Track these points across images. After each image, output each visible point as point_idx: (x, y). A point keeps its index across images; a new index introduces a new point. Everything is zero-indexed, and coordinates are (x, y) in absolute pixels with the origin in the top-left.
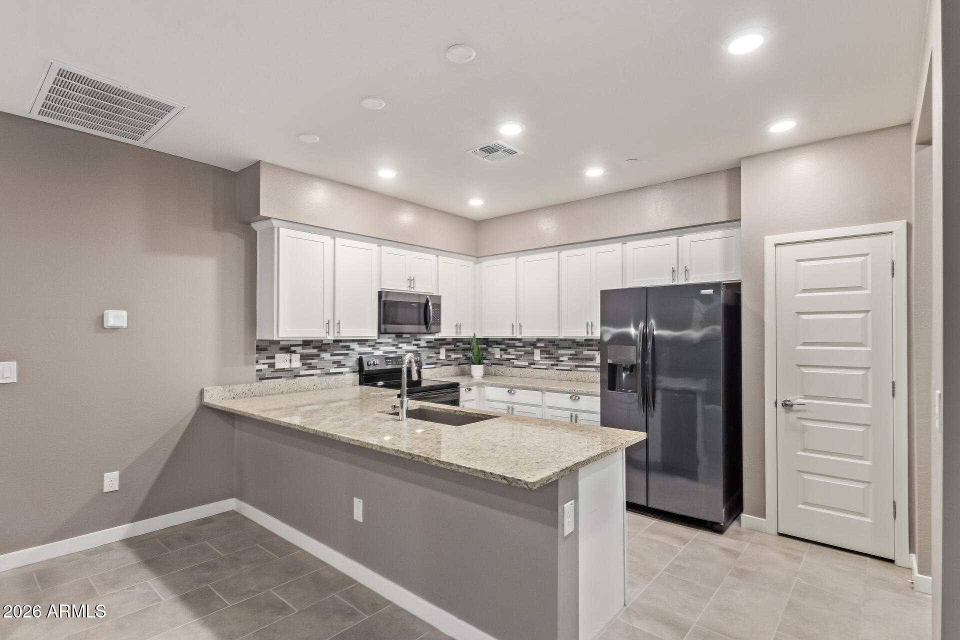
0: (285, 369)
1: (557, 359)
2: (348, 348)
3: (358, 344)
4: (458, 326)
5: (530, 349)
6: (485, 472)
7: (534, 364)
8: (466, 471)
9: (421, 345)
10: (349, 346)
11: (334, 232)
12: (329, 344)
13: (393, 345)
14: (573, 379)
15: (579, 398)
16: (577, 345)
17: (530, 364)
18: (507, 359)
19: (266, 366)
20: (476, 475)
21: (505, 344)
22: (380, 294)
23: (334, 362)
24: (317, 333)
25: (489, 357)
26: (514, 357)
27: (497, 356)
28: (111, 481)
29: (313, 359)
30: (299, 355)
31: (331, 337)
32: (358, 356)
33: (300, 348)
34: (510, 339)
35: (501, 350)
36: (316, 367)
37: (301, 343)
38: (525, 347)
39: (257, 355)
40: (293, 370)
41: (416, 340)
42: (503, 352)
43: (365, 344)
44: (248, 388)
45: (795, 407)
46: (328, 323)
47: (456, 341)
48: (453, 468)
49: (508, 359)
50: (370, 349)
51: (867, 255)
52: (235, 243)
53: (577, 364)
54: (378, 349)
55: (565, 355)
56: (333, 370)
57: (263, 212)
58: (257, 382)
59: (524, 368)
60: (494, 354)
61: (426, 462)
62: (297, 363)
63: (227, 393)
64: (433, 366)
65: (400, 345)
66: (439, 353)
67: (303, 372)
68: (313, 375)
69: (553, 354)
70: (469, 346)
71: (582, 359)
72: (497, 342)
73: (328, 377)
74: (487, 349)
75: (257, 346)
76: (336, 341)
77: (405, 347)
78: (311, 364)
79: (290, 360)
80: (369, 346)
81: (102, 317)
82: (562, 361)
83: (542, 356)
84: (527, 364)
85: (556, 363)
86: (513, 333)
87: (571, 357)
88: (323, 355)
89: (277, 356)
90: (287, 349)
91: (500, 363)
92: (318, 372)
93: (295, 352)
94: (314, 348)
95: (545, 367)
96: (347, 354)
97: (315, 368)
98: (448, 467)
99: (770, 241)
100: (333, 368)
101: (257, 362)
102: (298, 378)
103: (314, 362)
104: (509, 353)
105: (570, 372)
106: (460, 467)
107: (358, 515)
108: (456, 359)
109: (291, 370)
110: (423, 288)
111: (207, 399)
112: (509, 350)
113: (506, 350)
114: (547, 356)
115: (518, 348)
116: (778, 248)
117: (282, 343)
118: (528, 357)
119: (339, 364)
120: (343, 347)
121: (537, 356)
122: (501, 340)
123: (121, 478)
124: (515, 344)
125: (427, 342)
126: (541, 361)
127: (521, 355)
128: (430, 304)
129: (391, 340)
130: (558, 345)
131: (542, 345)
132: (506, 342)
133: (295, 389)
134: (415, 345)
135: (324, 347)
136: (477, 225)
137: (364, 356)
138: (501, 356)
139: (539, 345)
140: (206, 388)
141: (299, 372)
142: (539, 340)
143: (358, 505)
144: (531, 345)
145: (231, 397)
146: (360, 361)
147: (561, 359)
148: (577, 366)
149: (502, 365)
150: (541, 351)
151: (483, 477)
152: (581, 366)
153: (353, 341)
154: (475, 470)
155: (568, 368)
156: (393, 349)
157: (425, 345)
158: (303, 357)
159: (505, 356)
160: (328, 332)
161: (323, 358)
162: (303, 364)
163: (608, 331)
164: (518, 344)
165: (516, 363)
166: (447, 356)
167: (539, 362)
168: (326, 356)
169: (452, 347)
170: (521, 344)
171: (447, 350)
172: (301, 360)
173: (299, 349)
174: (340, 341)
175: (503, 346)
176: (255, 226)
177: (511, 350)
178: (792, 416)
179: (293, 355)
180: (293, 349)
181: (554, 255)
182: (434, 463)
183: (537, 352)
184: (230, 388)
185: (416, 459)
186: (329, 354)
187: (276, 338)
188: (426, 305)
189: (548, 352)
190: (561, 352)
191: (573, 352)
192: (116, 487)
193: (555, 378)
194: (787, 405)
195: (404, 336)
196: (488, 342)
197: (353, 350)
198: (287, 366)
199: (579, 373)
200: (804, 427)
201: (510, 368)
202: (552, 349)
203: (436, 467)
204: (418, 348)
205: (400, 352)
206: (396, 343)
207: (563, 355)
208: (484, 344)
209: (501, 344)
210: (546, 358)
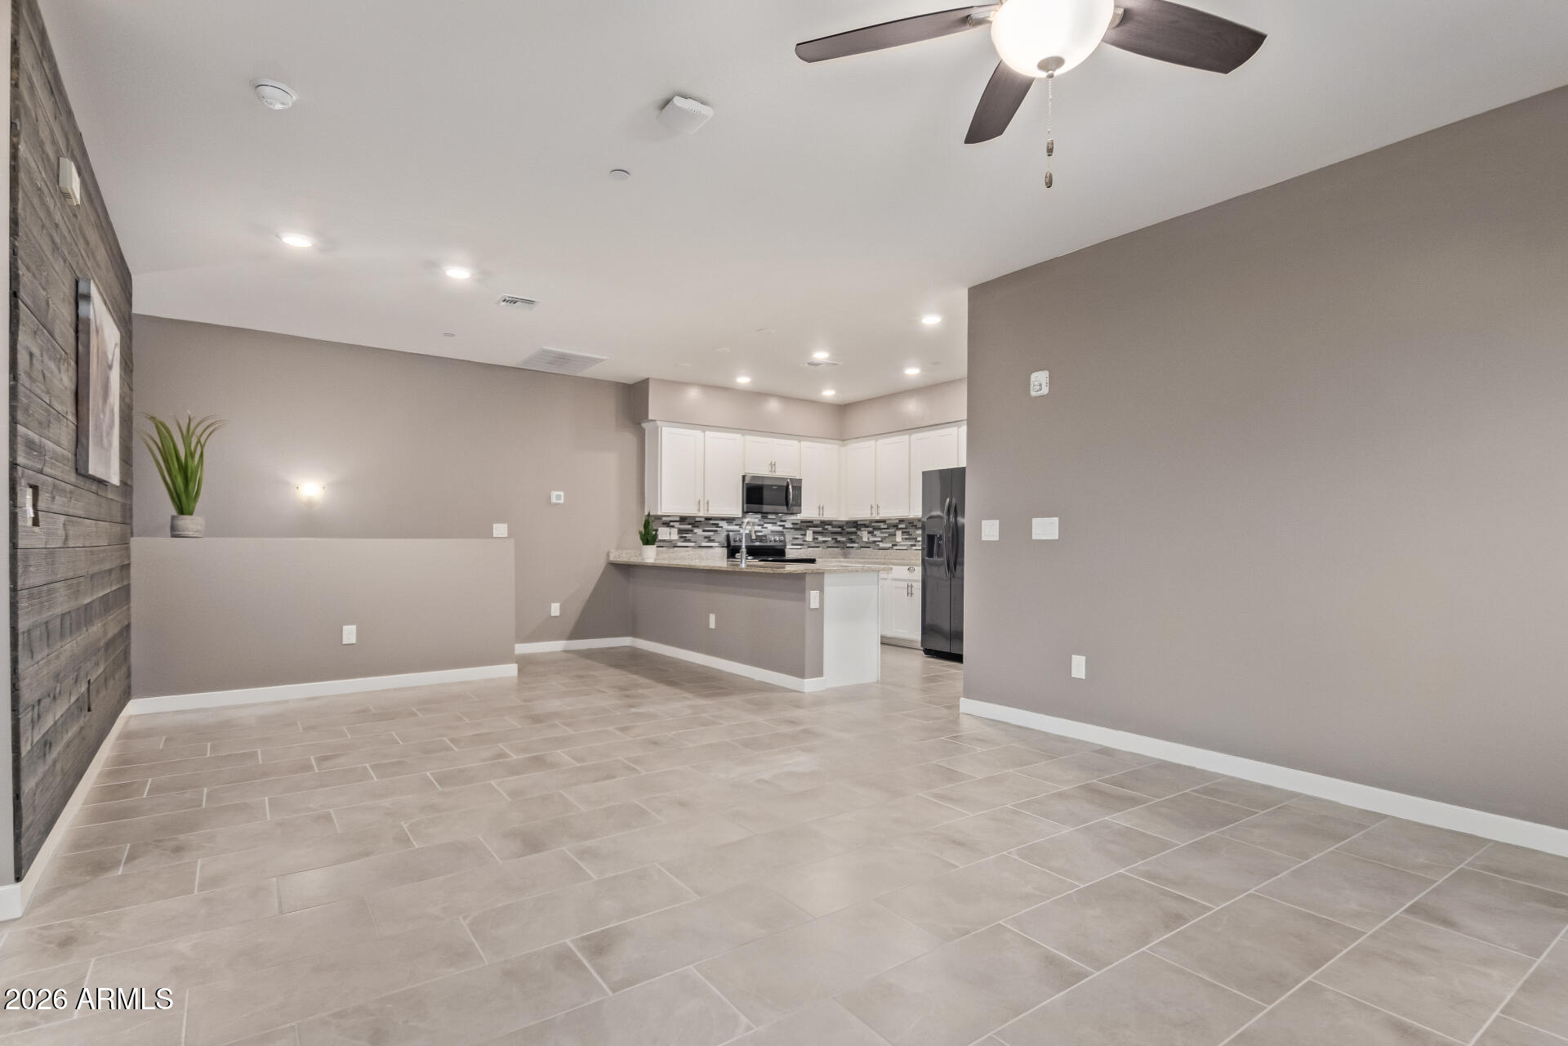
0: (666, 540)
1: (916, 539)
2: (717, 525)
3: (726, 522)
4: (821, 509)
5: (894, 530)
7: (896, 545)
9: (786, 526)
10: (717, 524)
11: (704, 427)
12: (700, 521)
13: (759, 525)
15: (914, 570)
17: (893, 545)
18: (873, 541)
21: (873, 526)
22: (744, 477)
23: (706, 537)
24: (690, 510)
25: (857, 541)
26: (879, 539)
27: (865, 539)
28: (555, 609)
29: (688, 534)
30: (677, 529)
31: (703, 513)
32: (726, 533)
33: (678, 523)
34: (876, 522)
35: (869, 533)
37: (678, 519)
38: (889, 529)
41: (782, 521)
42: (870, 535)
43: (732, 522)
46: (699, 503)
47: (824, 523)
49: (875, 542)
50: (737, 528)
52: (629, 439)
54: (744, 527)
56: (704, 544)
57: (650, 417)
59: (889, 550)
60: (862, 538)
62: (675, 536)
63: (625, 555)
64: (799, 547)
65: (765, 525)
66: (805, 535)
67: (680, 544)
68: (687, 547)
70: (840, 529)
72: (865, 525)
73: (700, 549)
74: (856, 533)
76: (708, 519)
77: (770, 527)
78: (686, 537)
79: (670, 533)
80: (737, 525)
81: (549, 496)
83: (902, 537)
84: (890, 545)
86: (871, 514)
88: (696, 530)
89: (660, 529)
90: (667, 524)
91: (867, 546)
92: (692, 544)
93: (673, 526)
94: (689, 524)
95: (905, 548)
96: (716, 531)
97: (689, 541)
100: (704, 542)
102: (676, 548)
103: (689, 536)
104: (875, 536)
107: (712, 625)
108: (825, 542)
109: (670, 541)
110: (784, 471)
111: (612, 558)
112: (875, 533)
113: (873, 532)
115: (883, 530)
117: (664, 519)
118: (892, 538)
119: (709, 539)
120: (713, 524)
121: (899, 537)
123: (561, 609)
125: (793, 524)
126: (902, 542)
127: (885, 537)
128: (790, 487)
129: (757, 520)
130: (916, 526)
131: (903, 526)
132: (873, 524)
133: (674, 557)
134: (780, 526)
135: (696, 524)
136: (842, 410)
137: (731, 533)
138: (868, 538)
139: (901, 526)
140: (612, 551)
141: (677, 544)
142: (901, 521)
143: (712, 618)
144: (894, 526)
145: (628, 558)
146: (728, 537)
149: (869, 547)
150: (902, 533)
153: (722, 519)
156: (759, 528)
157: (791, 526)
158: (680, 531)
159: (872, 539)
160: (699, 510)
161: (695, 533)
162: (681, 537)
165: (881, 545)
166: (814, 539)
167: (900, 542)
168: (698, 531)
169: (820, 529)
170: (886, 526)
171: (814, 533)
172: (678, 533)
173: (677, 525)
174: (710, 519)
175: (871, 529)
176: (644, 425)
177: (878, 533)
179: (672, 529)
180: (672, 524)
181: (905, 438)
183: (899, 533)
184: (627, 552)
186: (701, 530)
187: (659, 513)
188: (787, 487)
192: (558, 614)
195: (770, 516)
196: (857, 525)
197: (722, 527)
198: (667, 537)
201: (876, 551)
204: (783, 528)
205: (765, 532)
206: (760, 523)
208: (854, 527)
209: (868, 527)
210: (906, 539)
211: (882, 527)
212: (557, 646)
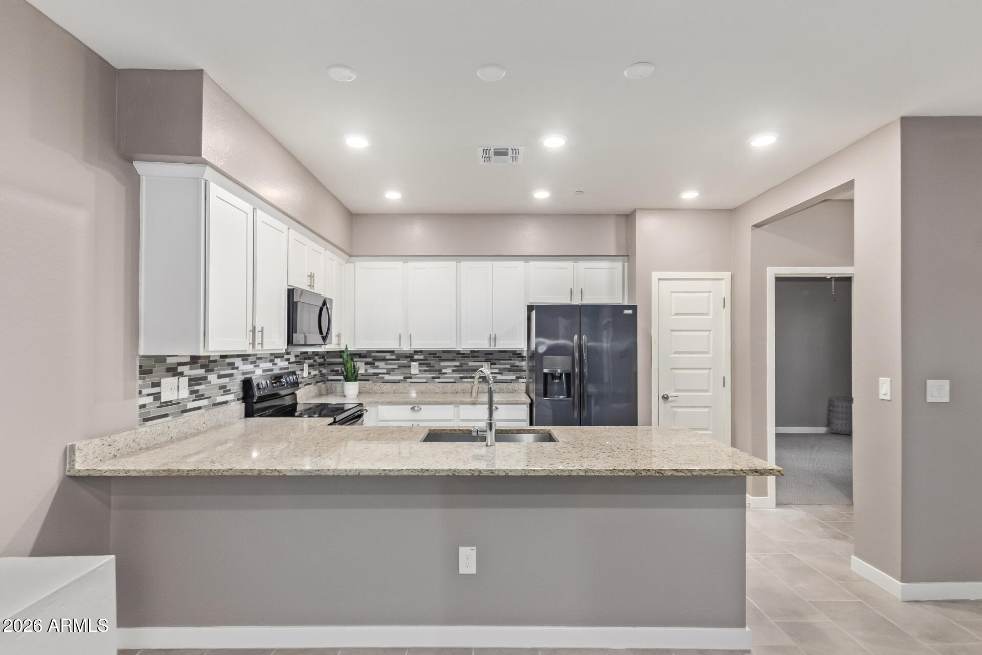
0: (171, 401)
1: (440, 372)
2: (232, 365)
3: (243, 360)
4: (338, 337)
5: (406, 362)
6: (734, 470)
7: (411, 378)
8: (712, 474)
9: (291, 361)
12: (215, 361)
13: (271, 361)
14: (459, 391)
15: (497, 408)
16: (462, 357)
17: (405, 378)
18: (374, 373)
19: (151, 399)
20: (723, 475)
21: (372, 357)
23: (221, 388)
26: (385, 371)
29: (200, 384)
30: (187, 379)
32: (242, 377)
33: (187, 367)
34: (378, 352)
35: (366, 364)
36: (203, 395)
37: (188, 360)
38: (399, 360)
39: (140, 382)
40: (179, 403)
41: (287, 354)
42: (369, 366)
43: (247, 360)
44: (132, 437)
45: (670, 399)
46: (252, 331)
47: (314, 354)
48: (695, 473)
49: (376, 374)
50: (252, 367)
51: (710, 292)
53: (462, 375)
54: (258, 366)
55: (448, 368)
56: (219, 399)
57: (204, 153)
58: (141, 425)
59: (399, 382)
61: (657, 475)
62: (184, 391)
63: (107, 450)
65: (275, 361)
66: (304, 370)
67: (190, 405)
68: (199, 408)
69: (434, 367)
71: (467, 371)
72: (360, 355)
75: (141, 367)
77: (278, 363)
78: (198, 391)
79: (178, 387)
80: (251, 363)
82: (445, 373)
83: (421, 368)
84: (401, 378)
85: (438, 375)
86: (400, 345)
87: (455, 368)
88: (210, 377)
89: (164, 381)
90: (175, 370)
91: (364, 378)
93: (181, 374)
94: (201, 367)
95: (425, 380)
96: (231, 375)
97: (202, 397)
98: (689, 474)
99: (655, 275)
100: (218, 396)
101: (140, 392)
102: (185, 414)
103: (202, 388)
104: (377, 367)
105: (455, 384)
106: (704, 471)
107: (468, 567)
108: (314, 376)
109: (177, 403)
110: (318, 287)
111: (80, 465)
112: (377, 364)
113: (374, 364)
114: (427, 368)
115: (389, 362)
116: (661, 282)
117: (169, 360)
118: (405, 370)
119: (225, 390)
120: (229, 365)
121: (415, 368)
122: (366, 352)
124: (385, 356)
125: (294, 356)
126: (420, 374)
127: (393, 369)
130: (441, 357)
131: (422, 357)
132: (373, 354)
133: (185, 431)
134: (287, 360)
135: (210, 366)
136: (353, 218)
138: (366, 370)
139: (416, 357)
141: (187, 405)
142: (416, 352)
144: (407, 357)
145: (111, 455)
146: (245, 383)
147: (444, 371)
148: (461, 378)
149: (368, 380)
150: (420, 364)
151: (731, 475)
152: (467, 378)
153: (236, 356)
154: (723, 471)
155: (453, 380)
156: (270, 366)
157: (294, 359)
158: (193, 381)
159: (371, 371)
160: (251, 344)
161: (210, 382)
162: (192, 392)
163: (543, 343)
164: (388, 356)
165: (387, 377)
166: (309, 373)
167: (417, 375)
168: (212, 377)
169: (309, 362)
170: (394, 357)
171: (308, 366)
172: (190, 385)
173: (185, 369)
177: (381, 364)
178: (668, 405)
179: (181, 379)
180: (180, 369)
182: (669, 474)
183: (414, 365)
184: (110, 440)
185: (644, 474)
186: (215, 376)
189: (428, 365)
190: (443, 364)
191: (457, 364)
193: (437, 391)
194: (665, 398)
197: (237, 368)
198: (174, 396)
199: (466, 384)
200: (675, 413)
201: (380, 384)
202: (433, 362)
203: (672, 477)
204: (289, 363)
205: (276, 370)
206: (273, 357)
207: (446, 367)
209: (365, 357)
210: (425, 371)
211: (387, 357)
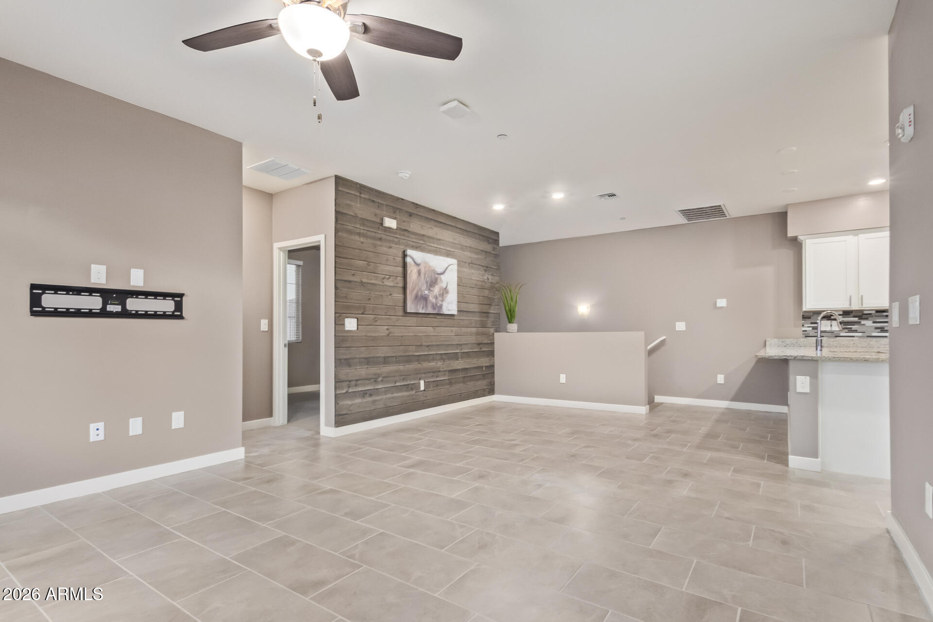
0: (826, 331)
11: (857, 231)
19: (811, 329)
23: (876, 328)
28: (721, 379)
29: (854, 325)
30: (839, 322)
31: (856, 307)
33: (841, 316)
37: (841, 313)
39: (803, 321)
40: (834, 332)
44: (796, 341)
52: (786, 254)
56: (874, 334)
57: (789, 235)
58: (803, 338)
62: (836, 327)
63: (781, 343)
67: (842, 334)
68: (853, 337)
73: (869, 339)
75: (803, 316)
78: (851, 328)
79: (831, 325)
81: (716, 302)
88: (863, 322)
89: (820, 322)
90: (828, 317)
92: (859, 334)
93: (835, 319)
94: (855, 317)
97: (856, 331)
100: (875, 332)
101: (803, 325)
102: (838, 338)
103: (854, 327)
109: (832, 332)
117: (823, 313)
123: (725, 378)
133: (836, 345)
135: (864, 316)
141: (839, 334)
145: (784, 345)
158: (844, 323)
160: (851, 304)
161: (863, 324)
162: (844, 328)
168: (868, 323)
172: (841, 325)
173: (840, 318)
179: (834, 322)
180: (834, 317)
184: (783, 340)
186: (871, 322)
192: (723, 382)
198: (828, 329)
212: (723, 404)
